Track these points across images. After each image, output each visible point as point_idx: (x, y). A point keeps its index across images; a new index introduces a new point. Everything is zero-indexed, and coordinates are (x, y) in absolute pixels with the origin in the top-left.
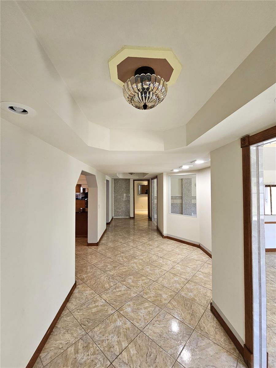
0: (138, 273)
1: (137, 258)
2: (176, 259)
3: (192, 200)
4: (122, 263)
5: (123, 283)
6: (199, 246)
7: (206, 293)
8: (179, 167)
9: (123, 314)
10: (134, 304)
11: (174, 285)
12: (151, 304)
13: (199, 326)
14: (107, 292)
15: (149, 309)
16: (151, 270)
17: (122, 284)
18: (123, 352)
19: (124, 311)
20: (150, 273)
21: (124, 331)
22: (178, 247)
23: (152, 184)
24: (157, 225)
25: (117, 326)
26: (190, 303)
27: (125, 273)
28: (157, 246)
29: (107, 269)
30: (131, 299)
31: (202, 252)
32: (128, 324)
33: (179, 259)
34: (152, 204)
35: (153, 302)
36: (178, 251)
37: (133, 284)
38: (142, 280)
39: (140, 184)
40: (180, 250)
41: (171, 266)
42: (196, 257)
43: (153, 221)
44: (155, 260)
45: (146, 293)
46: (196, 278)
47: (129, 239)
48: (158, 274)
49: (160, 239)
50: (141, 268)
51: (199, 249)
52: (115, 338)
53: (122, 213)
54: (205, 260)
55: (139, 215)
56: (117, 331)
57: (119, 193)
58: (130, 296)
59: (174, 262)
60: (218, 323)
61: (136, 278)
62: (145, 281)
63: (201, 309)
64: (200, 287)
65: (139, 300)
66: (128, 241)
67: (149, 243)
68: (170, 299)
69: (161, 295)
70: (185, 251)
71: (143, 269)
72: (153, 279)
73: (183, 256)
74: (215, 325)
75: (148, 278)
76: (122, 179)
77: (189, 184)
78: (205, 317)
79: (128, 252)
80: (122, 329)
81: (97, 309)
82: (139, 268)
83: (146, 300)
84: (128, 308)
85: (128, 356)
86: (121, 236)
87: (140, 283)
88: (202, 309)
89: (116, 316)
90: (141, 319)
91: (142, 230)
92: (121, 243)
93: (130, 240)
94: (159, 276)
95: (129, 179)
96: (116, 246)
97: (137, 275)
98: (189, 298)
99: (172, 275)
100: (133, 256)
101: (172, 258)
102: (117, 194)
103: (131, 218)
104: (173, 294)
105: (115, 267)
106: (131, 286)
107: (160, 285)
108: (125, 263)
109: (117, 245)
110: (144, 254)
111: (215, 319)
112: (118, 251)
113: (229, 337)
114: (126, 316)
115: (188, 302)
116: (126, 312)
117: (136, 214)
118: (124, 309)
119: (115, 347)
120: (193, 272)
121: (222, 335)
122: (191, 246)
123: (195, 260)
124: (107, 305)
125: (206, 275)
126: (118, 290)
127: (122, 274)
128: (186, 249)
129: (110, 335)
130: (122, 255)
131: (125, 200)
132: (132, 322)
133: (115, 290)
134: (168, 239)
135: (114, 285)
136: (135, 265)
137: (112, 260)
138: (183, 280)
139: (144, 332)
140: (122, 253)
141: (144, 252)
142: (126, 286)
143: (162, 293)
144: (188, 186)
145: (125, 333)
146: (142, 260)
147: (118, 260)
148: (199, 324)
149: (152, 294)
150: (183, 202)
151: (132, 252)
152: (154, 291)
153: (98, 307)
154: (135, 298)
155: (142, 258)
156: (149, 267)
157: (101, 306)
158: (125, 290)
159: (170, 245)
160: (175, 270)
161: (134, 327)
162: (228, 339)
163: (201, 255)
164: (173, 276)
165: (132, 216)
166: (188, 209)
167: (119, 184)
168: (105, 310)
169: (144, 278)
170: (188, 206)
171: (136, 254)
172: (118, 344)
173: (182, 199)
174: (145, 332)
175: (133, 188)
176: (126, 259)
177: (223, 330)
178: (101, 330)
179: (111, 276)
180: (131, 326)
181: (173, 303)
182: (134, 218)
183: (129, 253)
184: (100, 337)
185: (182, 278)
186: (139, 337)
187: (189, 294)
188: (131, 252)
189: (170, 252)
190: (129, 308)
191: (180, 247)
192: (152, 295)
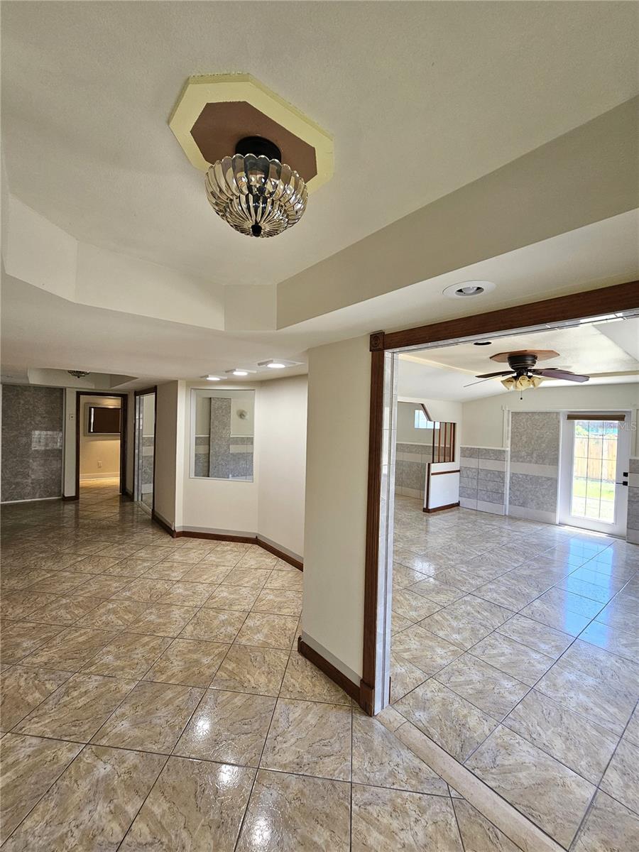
0: (127, 632)
1: (114, 597)
2: (214, 576)
3: (231, 446)
4: (70, 622)
5: (87, 671)
6: (256, 541)
7: (284, 624)
8: (226, 372)
9: (111, 744)
10: (135, 707)
11: (222, 630)
12: (180, 688)
13: (285, 686)
14: (40, 712)
15: (177, 702)
16: (160, 617)
17: (84, 674)
18: (134, 824)
19: (111, 734)
20: (159, 624)
21: (122, 780)
22: (212, 551)
23: (137, 407)
24: (153, 510)
25: (100, 779)
26: (260, 654)
27: (88, 645)
28: (162, 557)
29: (20, 653)
30: (125, 699)
31: (261, 550)
32: (132, 758)
33: (221, 576)
34: (136, 459)
35: (183, 684)
36: (214, 559)
37: (118, 663)
38: (144, 646)
39: (94, 403)
40: (218, 556)
41: (207, 595)
42: (253, 563)
43: (136, 500)
44: (164, 591)
45: (162, 672)
46: (261, 603)
47: (75, 556)
48: (180, 619)
49: (166, 540)
50: (131, 620)
51: (256, 546)
52: (102, 808)
53: (33, 488)
54: (271, 564)
55: (90, 489)
56: (104, 789)
57: (23, 428)
58: (118, 694)
59: (211, 584)
60: (314, 667)
61: (125, 646)
62: (151, 644)
63: (282, 656)
64: (272, 616)
65: (145, 692)
66: (72, 562)
67: (140, 555)
68: (219, 662)
69: (197, 661)
70: (229, 557)
71: (137, 621)
72: (171, 635)
73: (227, 568)
74: (310, 674)
75: (159, 635)
76: (37, 388)
77: (224, 411)
78: (291, 666)
79: (82, 590)
80: (117, 777)
81: (16, 772)
82: (125, 620)
83: (166, 685)
84: (120, 724)
85: (150, 823)
86: (47, 551)
87: (139, 653)
88: (285, 655)
89: (88, 758)
90: (162, 730)
91: (109, 527)
92: (52, 570)
93: (80, 559)
94: (182, 624)
95: (62, 391)
96: (37, 583)
97: (125, 638)
98: (257, 644)
99: (212, 613)
100: (99, 596)
101: (206, 577)
102: (15, 433)
103: (66, 500)
104: (224, 649)
105: (48, 640)
106: (115, 670)
107: (191, 641)
108: (81, 621)
109: (40, 579)
110: (133, 584)
111: (308, 663)
112: (48, 595)
113: (333, 683)
114: (119, 745)
115: (257, 654)
116: (119, 736)
117: (85, 488)
118: (109, 730)
119: (109, 828)
120: (254, 592)
121: (324, 683)
122: (239, 544)
123: (253, 570)
124: (48, 748)
125: (279, 592)
126: (75, 694)
127: (78, 651)
128: (231, 550)
129: (81, 811)
130: (64, 601)
131: (46, 451)
132: (140, 748)
133: (66, 698)
134: (185, 538)
135: (59, 686)
136: (112, 617)
137: (34, 625)
138: (237, 614)
139: (178, 754)
140: (64, 596)
141: (131, 579)
142: (98, 675)
143: (199, 656)
144: (223, 416)
145: (129, 782)
146: (129, 598)
147: (55, 618)
148: (285, 683)
149: (177, 665)
150: (211, 451)
151: (94, 587)
152: (179, 658)
153: (19, 763)
154: (133, 693)
155: (128, 594)
156: (153, 610)
157: (29, 756)
158: (99, 685)
159: (195, 551)
160: (217, 599)
161: (150, 755)
162: (334, 686)
163: (261, 557)
164: (215, 614)
165: (69, 491)
166: (220, 466)
167: (22, 402)
168: (49, 759)
169: (146, 639)
170: (223, 459)
171: (108, 590)
172: (114, 818)
173: (209, 445)
174: (178, 752)
175: (75, 416)
176: (81, 610)
177: (324, 675)
178: (47, 817)
179: (41, 667)
180: (140, 757)
181: (227, 666)
182: (75, 498)
183: (86, 593)
184: (52, 833)
185: (234, 612)
186: (169, 770)
187: (256, 637)
188: (91, 589)
189: (198, 566)
190: (123, 722)
191: (218, 549)
192: (176, 670)
